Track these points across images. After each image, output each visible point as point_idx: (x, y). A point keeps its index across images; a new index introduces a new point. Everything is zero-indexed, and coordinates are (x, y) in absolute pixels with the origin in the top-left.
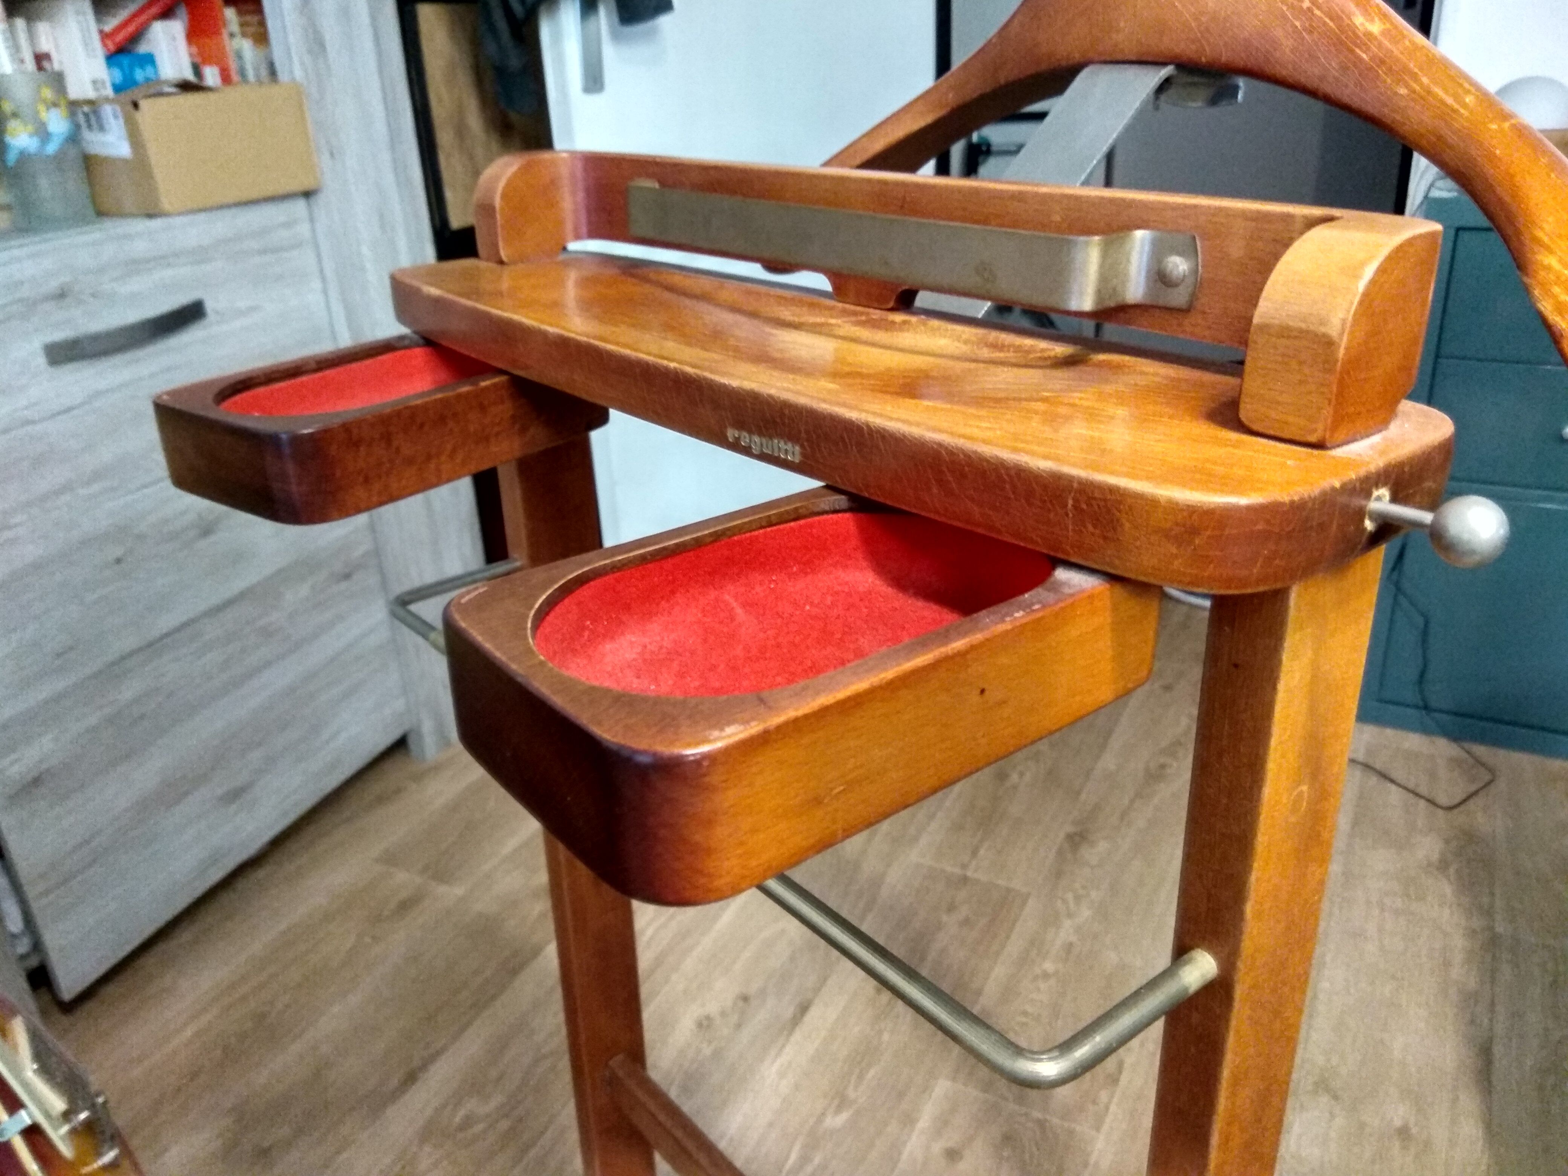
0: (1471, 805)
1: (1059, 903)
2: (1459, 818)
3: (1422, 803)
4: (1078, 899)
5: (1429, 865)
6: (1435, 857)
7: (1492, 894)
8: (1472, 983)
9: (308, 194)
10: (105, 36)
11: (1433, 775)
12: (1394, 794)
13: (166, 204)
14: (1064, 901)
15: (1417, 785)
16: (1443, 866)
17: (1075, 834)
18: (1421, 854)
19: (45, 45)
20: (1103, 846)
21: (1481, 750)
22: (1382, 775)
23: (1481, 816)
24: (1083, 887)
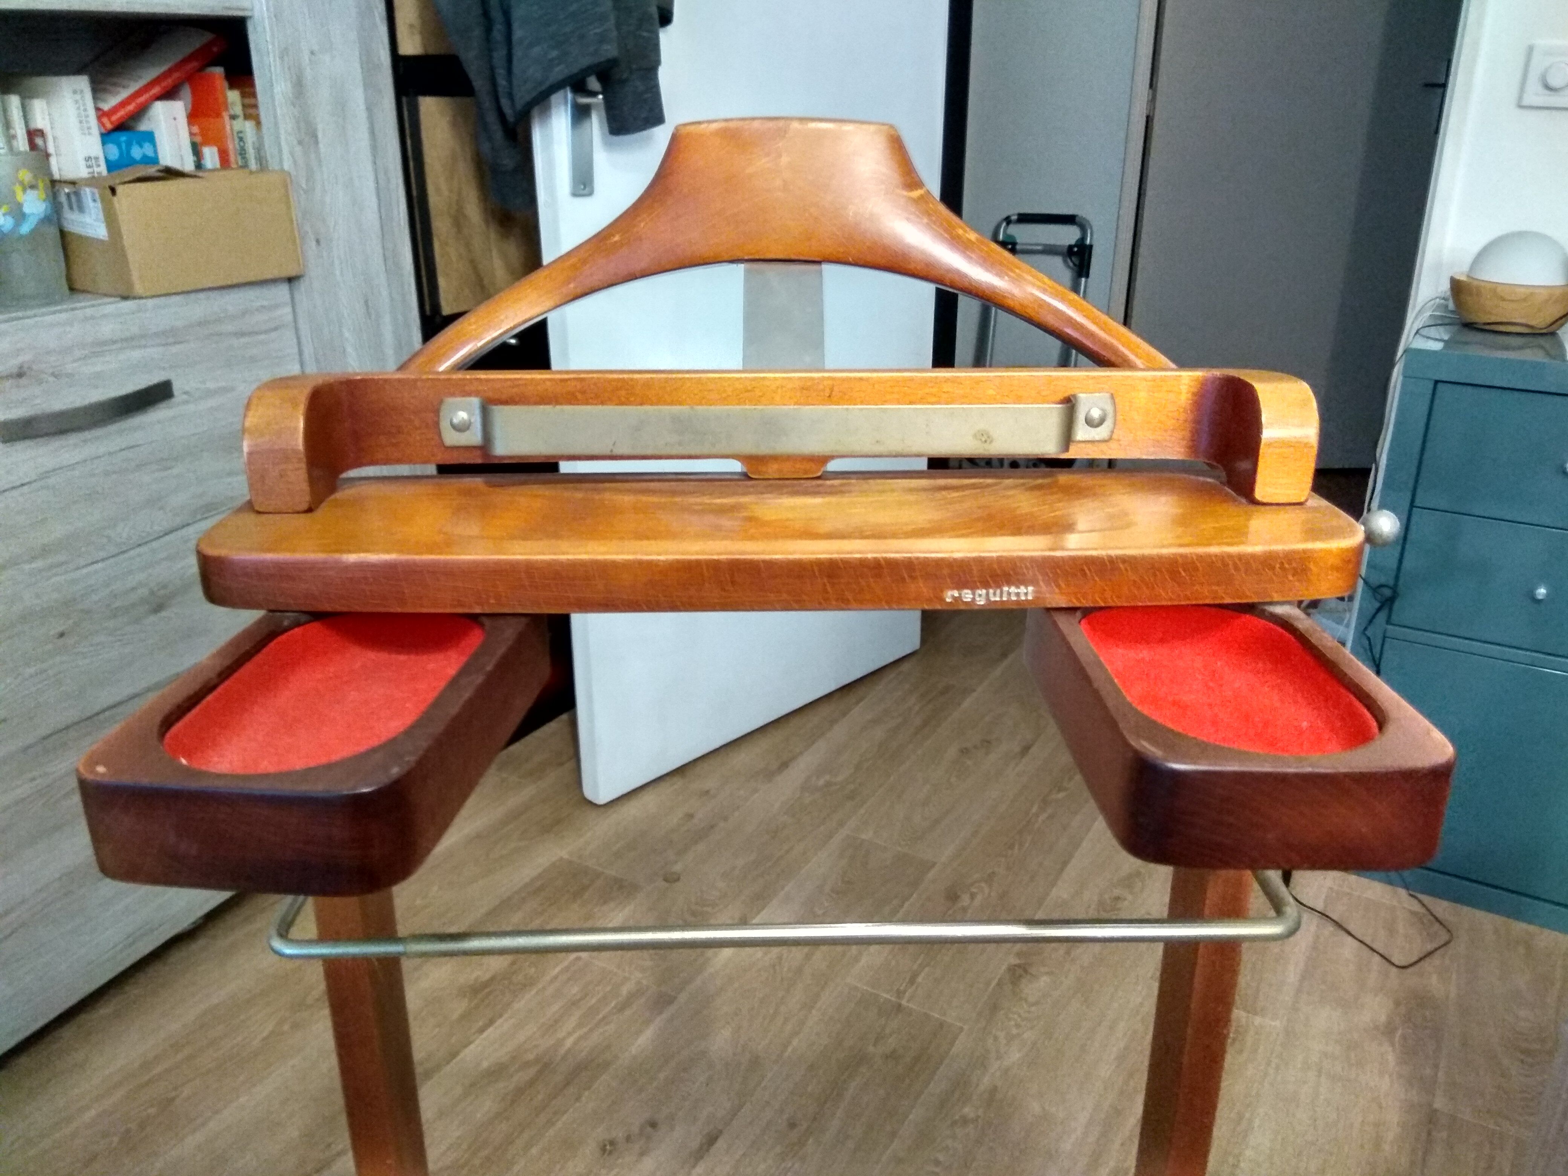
0: (1425, 964)
1: (990, 1041)
2: (1411, 979)
3: (1377, 958)
4: (1010, 1038)
5: (1376, 1028)
6: (1383, 1020)
7: (1436, 1066)
9: (290, 280)
10: (101, 114)
11: (1391, 931)
12: (1349, 948)
13: (138, 288)
14: (996, 1038)
15: (1374, 941)
16: (1389, 1030)
17: (1019, 966)
18: (1367, 1017)
19: (40, 121)
21: (1442, 907)
22: (1338, 925)
23: (1434, 979)
24: (1018, 1026)
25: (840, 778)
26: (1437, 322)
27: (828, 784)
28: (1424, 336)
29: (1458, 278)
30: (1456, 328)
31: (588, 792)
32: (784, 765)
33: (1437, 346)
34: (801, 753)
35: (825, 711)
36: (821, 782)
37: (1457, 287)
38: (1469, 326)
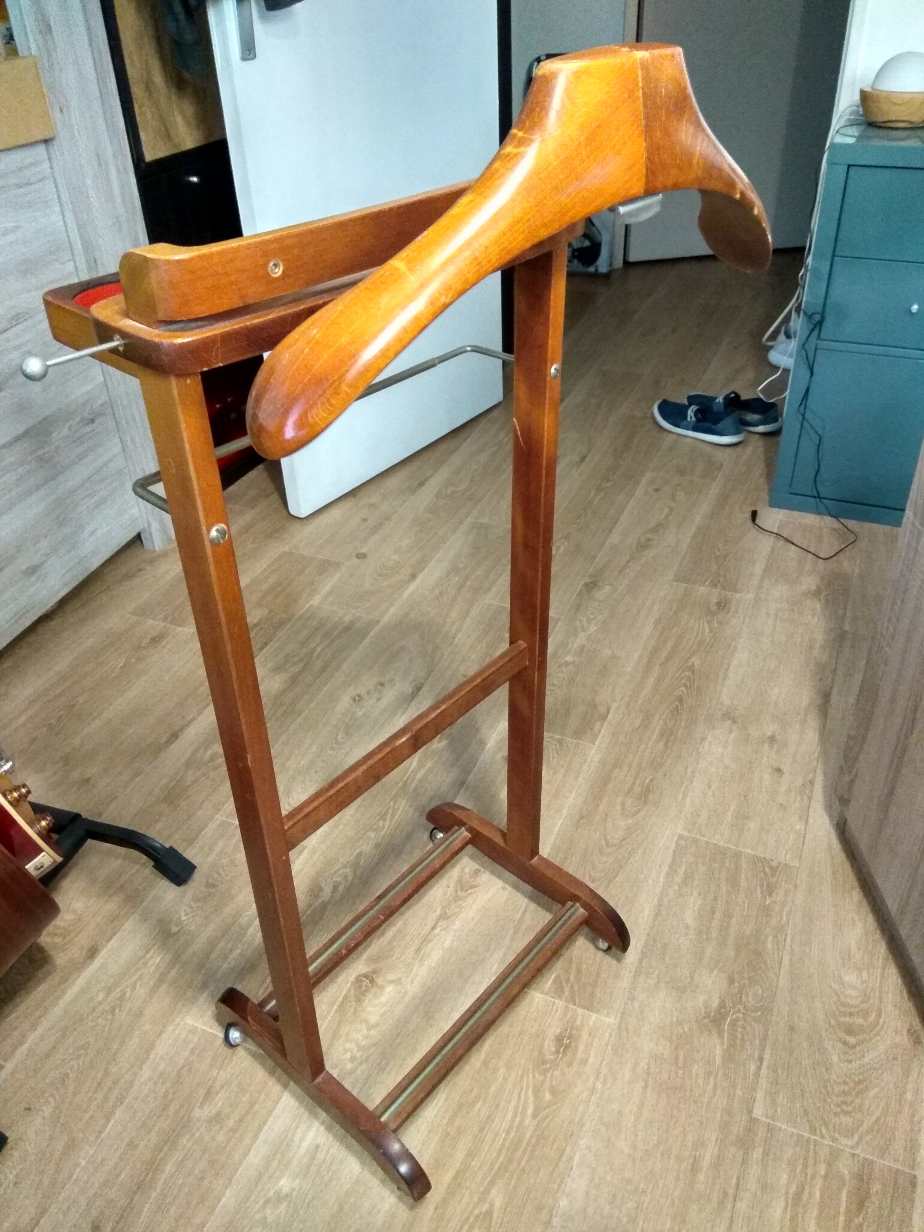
0: (841, 556)
1: (578, 624)
2: (832, 565)
3: (810, 555)
4: (589, 621)
5: (809, 593)
6: (814, 588)
7: (845, 609)
8: (825, 658)
9: (46, 141)
11: (820, 539)
12: (793, 552)
14: (580, 621)
15: (809, 546)
16: (817, 593)
17: (591, 583)
18: (804, 587)
20: (607, 589)
21: (852, 524)
22: (787, 540)
23: (845, 564)
24: (593, 614)
25: (461, 488)
26: (852, 123)
27: (454, 492)
28: (843, 134)
29: (865, 89)
30: (862, 128)
31: (293, 511)
32: (422, 484)
33: (851, 141)
34: (431, 476)
35: (444, 447)
36: (449, 492)
37: (865, 97)
38: (872, 125)
